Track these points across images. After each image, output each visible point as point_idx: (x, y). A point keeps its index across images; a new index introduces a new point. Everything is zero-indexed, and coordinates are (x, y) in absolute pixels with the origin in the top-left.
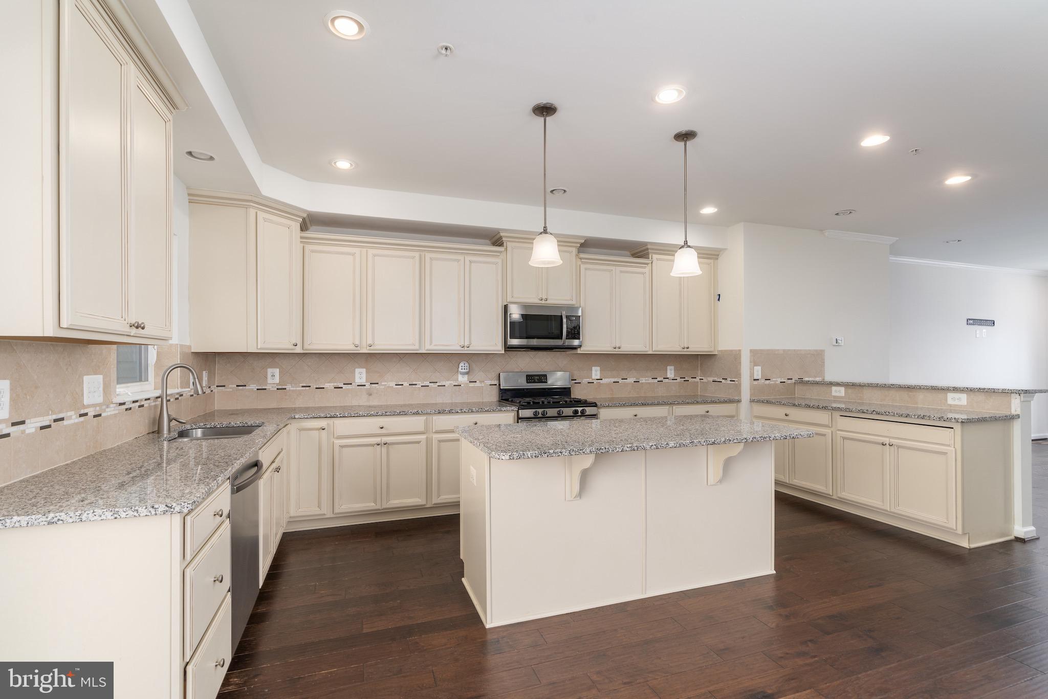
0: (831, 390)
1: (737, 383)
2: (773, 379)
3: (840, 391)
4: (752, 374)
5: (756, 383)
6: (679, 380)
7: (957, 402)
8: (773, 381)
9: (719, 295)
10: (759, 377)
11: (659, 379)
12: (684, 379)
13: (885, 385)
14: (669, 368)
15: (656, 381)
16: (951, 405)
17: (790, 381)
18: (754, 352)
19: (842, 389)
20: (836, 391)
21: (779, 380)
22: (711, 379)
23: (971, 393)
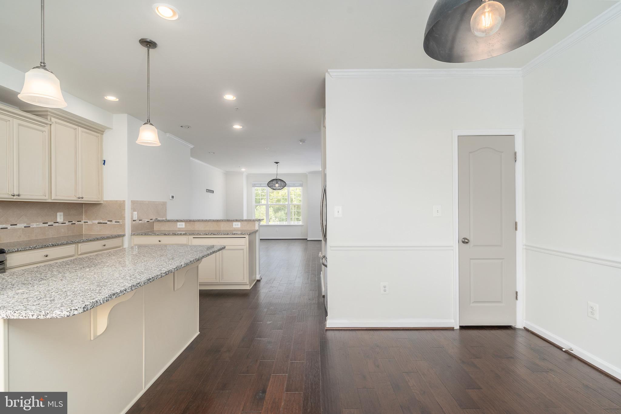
0: (177, 225)
1: (121, 223)
2: (143, 220)
3: (182, 225)
4: (132, 217)
5: (134, 222)
6: (67, 223)
7: (237, 227)
8: (144, 221)
9: (105, 161)
10: (136, 219)
11: (49, 224)
12: (72, 223)
13: (207, 220)
14: (58, 214)
15: (46, 225)
16: (234, 228)
17: (151, 221)
18: (133, 202)
19: (183, 224)
20: (180, 225)
21: (146, 220)
22: (97, 222)
23: (242, 222)
